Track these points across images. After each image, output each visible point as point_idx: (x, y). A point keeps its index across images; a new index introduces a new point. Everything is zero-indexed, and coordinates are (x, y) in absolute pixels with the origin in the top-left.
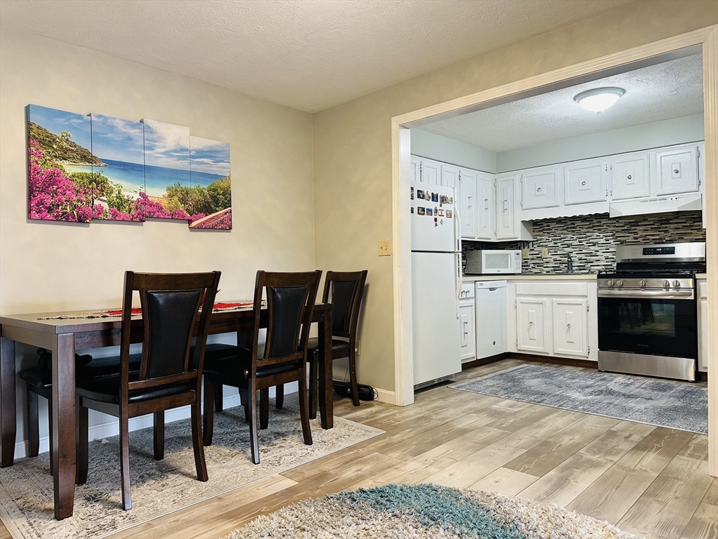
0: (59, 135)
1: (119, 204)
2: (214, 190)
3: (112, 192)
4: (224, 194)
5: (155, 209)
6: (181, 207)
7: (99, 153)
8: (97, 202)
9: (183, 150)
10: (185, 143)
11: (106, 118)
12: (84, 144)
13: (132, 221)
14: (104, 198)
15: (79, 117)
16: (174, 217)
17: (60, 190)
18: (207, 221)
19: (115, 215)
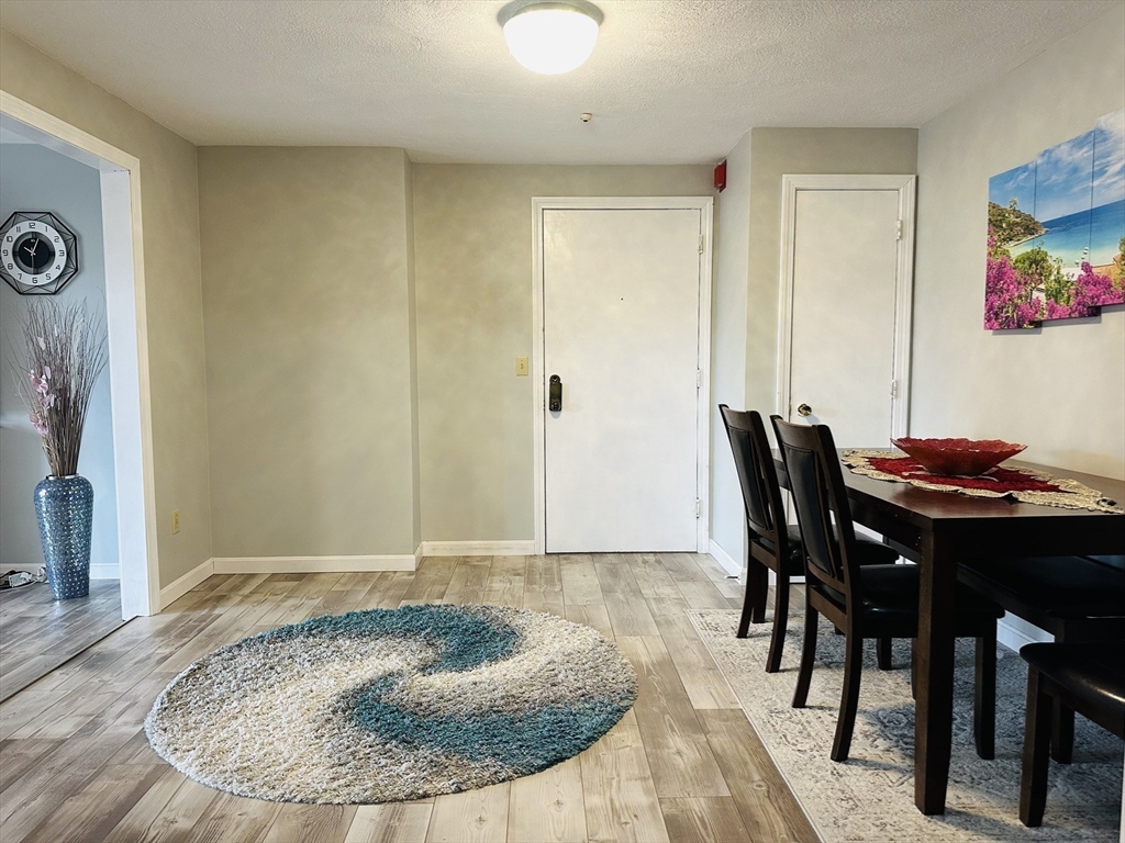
0: (1008, 207)
1: (1057, 291)
3: (1051, 274)
5: (1099, 290)
7: (1040, 216)
8: (1036, 294)
11: (1050, 152)
12: (1026, 209)
13: (1071, 317)
14: (1042, 286)
15: (1025, 169)
17: (1005, 286)
19: (1052, 310)
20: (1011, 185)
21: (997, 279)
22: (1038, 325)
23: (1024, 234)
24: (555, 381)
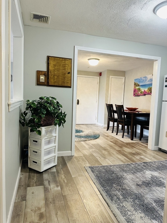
3: (141, 91)
7: (140, 84)
8: (139, 93)
9: (151, 79)
11: (141, 78)
13: (143, 95)
20: (137, 80)
21: (135, 91)
22: (139, 96)
23: (138, 86)
24: (78, 100)
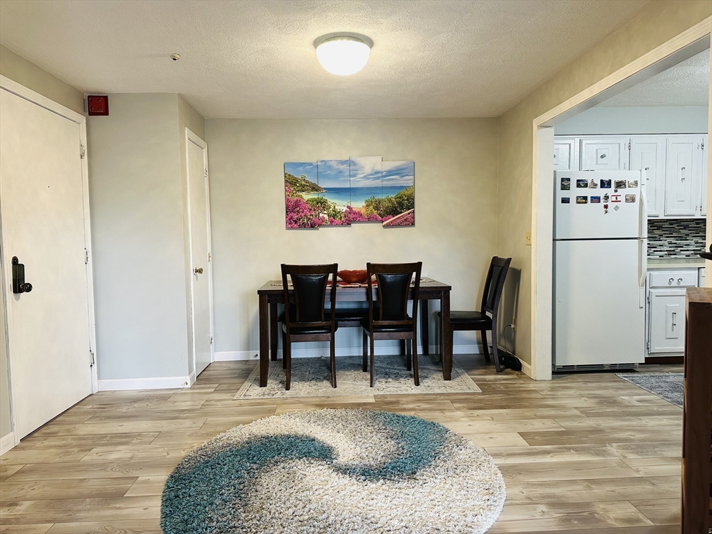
0: (300, 178)
1: (334, 215)
2: (400, 198)
3: (330, 208)
4: (408, 200)
5: (357, 216)
6: (375, 212)
7: (322, 185)
8: (321, 215)
9: (377, 173)
10: (379, 168)
11: (326, 162)
12: (314, 181)
13: (342, 224)
14: (325, 212)
15: (310, 164)
16: (370, 219)
17: (301, 210)
18: (394, 220)
19: (332, 222)
20: (300, 168)
21: (293, 207)
22: (323, 226)
23: (312, 191)
